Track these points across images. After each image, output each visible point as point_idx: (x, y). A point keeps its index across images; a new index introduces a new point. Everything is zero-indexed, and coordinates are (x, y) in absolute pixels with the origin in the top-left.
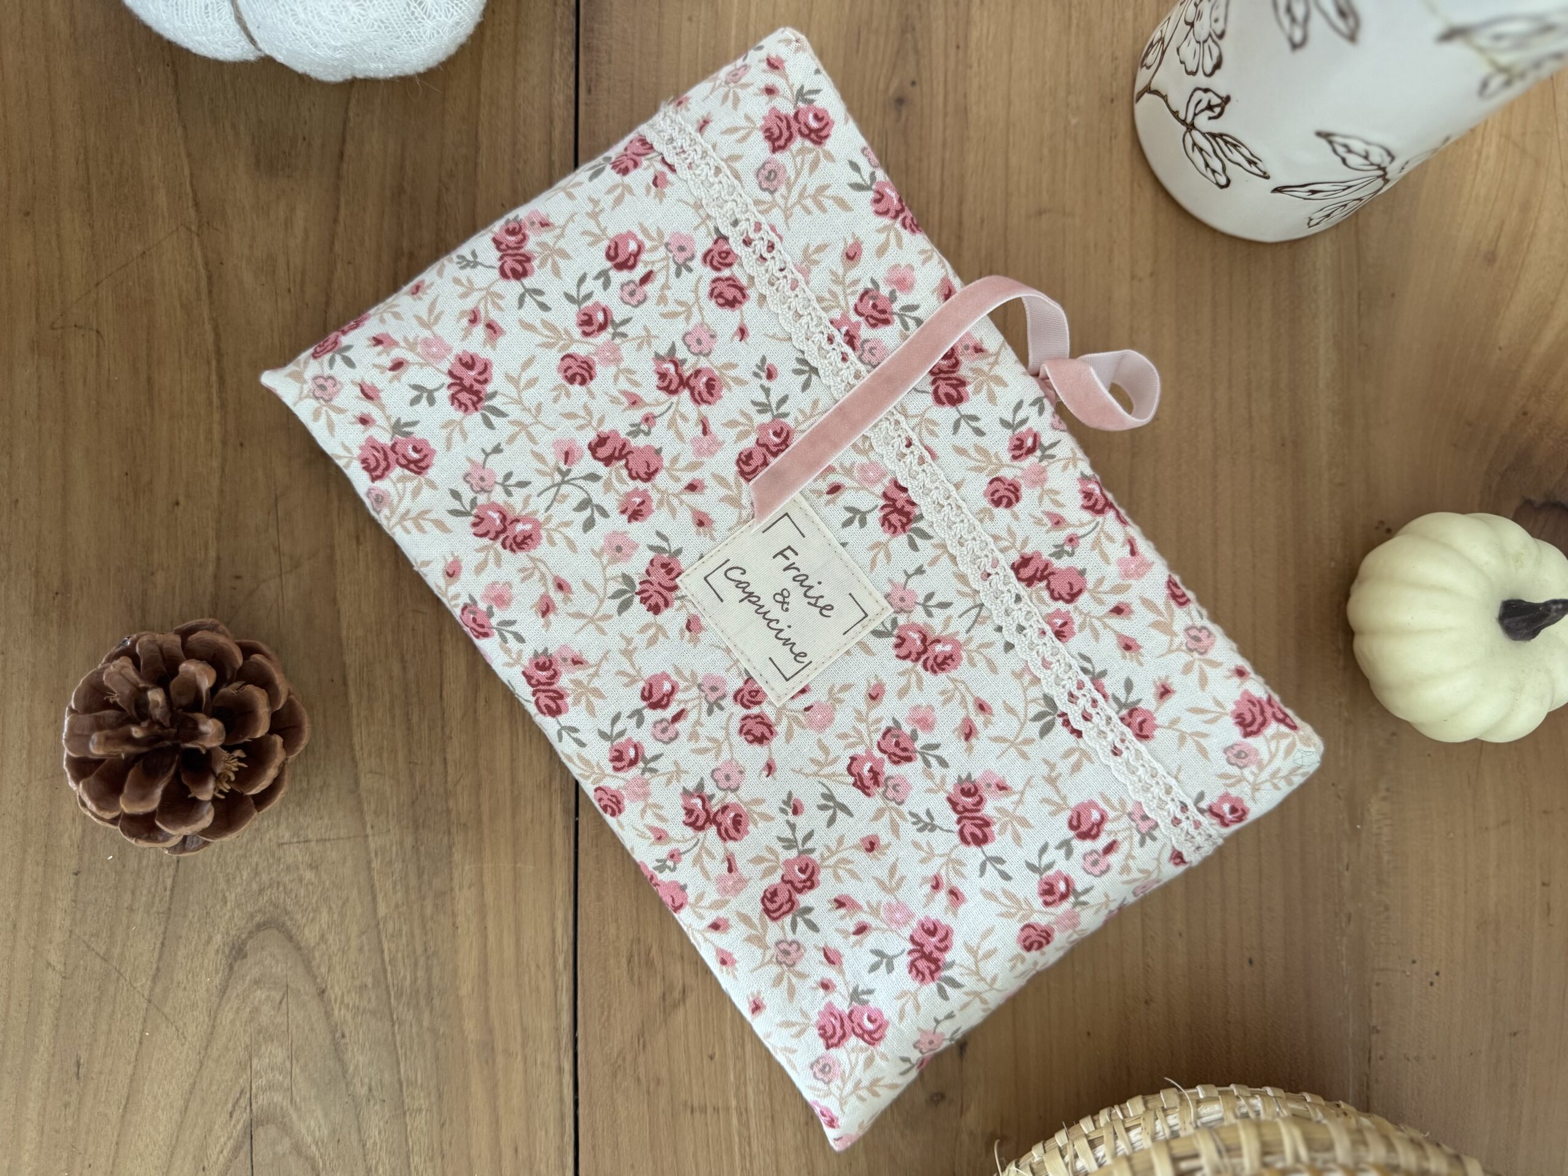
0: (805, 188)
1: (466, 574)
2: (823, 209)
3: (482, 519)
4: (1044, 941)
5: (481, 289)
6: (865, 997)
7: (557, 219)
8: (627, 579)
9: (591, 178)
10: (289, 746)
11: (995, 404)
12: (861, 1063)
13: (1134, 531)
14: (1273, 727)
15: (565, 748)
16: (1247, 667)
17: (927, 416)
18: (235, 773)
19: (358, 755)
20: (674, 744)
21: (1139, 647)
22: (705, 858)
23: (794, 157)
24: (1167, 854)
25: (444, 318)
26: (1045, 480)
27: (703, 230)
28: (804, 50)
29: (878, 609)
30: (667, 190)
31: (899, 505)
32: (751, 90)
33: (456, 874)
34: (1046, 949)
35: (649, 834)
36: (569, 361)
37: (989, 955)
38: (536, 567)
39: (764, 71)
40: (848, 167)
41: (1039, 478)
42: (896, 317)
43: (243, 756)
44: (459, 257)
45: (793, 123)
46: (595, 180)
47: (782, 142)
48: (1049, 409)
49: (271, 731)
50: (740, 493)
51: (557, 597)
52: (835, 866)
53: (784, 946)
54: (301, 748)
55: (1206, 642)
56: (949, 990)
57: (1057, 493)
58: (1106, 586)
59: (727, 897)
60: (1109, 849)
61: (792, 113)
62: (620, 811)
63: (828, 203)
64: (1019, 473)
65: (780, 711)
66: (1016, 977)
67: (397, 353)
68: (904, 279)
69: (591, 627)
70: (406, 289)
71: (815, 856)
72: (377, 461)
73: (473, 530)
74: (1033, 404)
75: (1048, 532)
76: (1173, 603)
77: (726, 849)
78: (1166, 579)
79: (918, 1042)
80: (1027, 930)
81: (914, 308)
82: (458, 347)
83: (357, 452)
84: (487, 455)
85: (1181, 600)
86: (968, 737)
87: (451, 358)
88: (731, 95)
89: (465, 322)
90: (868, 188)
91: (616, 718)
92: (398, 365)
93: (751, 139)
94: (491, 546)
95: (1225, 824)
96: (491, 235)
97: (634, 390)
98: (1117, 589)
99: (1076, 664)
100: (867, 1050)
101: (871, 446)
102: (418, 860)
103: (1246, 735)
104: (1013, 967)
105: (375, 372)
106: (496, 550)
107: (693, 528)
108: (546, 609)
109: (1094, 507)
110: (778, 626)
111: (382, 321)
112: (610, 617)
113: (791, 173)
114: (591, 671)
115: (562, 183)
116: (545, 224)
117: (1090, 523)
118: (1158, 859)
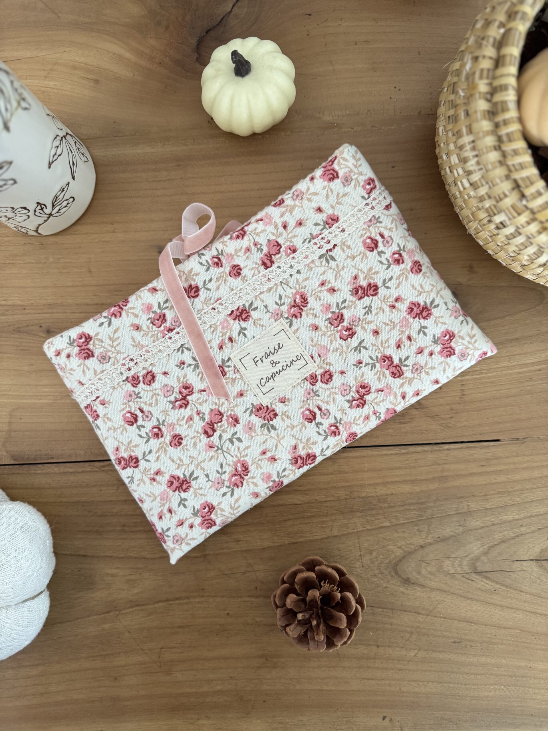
0: (109, 345)
1: (258, 490)
2: (119, 338)
3: (235, 484)
4: (418, 264)
5: (142, 476)
6: (436, 338)
7: (116, 444)
8: (262, 426)
9: (100, 430)
10: (320, 564)
11: (200, 273)
12: (462, 341)
13: (253, 219)
14: (335, 166)
15: (329, 453)
16: (310, 176)
17: (203, 301)
18: (330, 585)
19: (325, 536)
20: (330, 411)
21: (300, 219)
22: (377, 401)
23: (96, 348)
24: (386, 212)
25: (153, 491)
26: (231, 254)
27: (124, 387)
28: (53, 341)
29: (281, 324)
30: (107, 400)
31: (239, 314)
32: (67, 363)
33: (371, 495)
34: (421, 263)
35: (365, 422)
36: (172, 444)
37: (422, 286)
38: (256, 463)
39: (60, 358)
40: (102, 327)
41: (230, 256)
42: (163, 312)
43: (323, 582)
44: (129, 483)
45: (82, 348)
46: (101, 428)
47: (90, 353)
48: (203, 251)
49: (314, 571)
50: (230, 378)
51: (268, 455)
52: (384, 347)
53: (414, 370)
54: (321, 559)
55: (299, 193)
56: (435, 304)
57: (236, 249)
58: (275, 231)
59: (393, 392)
60: (382, 236)
61: (78, 348)
62: (356, 433)
63: (116, 336)
64: (228, 265)
65: (320, 367)
66: (432, 276)
67: (165, 511)
68: (148, 307)
69: (282, 441)
70: (141, 505)
71: (379, 356)
72: (208, 523)
73: (240, 487)
74: (200, 258)
75: (252, 254)
76: (282, 205)
77: (374, 392)
78: (273, 207)
79: (455, 317)
80: (413, 271)
81: (159, 304)
82: (164, 487)
83: (204, 530)
84: (209, 480)
85: (282, 201)
86: (334, 291)
87: (168, 490)
88: (70, 372)
89: (154, 483)
90: (110, 319)
91: (319, 434)
92: (170, 511)
93: (88, 365)
94: (247, 480)
95: (375, 187)
96: (121, 470)
97: (186, 419)
98: (276, 227)
99: (306, 245)
100: (456, 338)
101: (214, 324)
102: (366, 510)
103: (338, 177)
104: (428, 277)
105: (172, 520)
106: (248, 479)
107: (244, 398)
108: (273, 459)
109: (242, 235)
110: (285, 366)
111: (153, 515)
112: (278, 434)
113: (103, 350)
114: (299, 442)
115: (102, 441)
116: (117, 449)
117: (249, 237)
118: (388, 216)
